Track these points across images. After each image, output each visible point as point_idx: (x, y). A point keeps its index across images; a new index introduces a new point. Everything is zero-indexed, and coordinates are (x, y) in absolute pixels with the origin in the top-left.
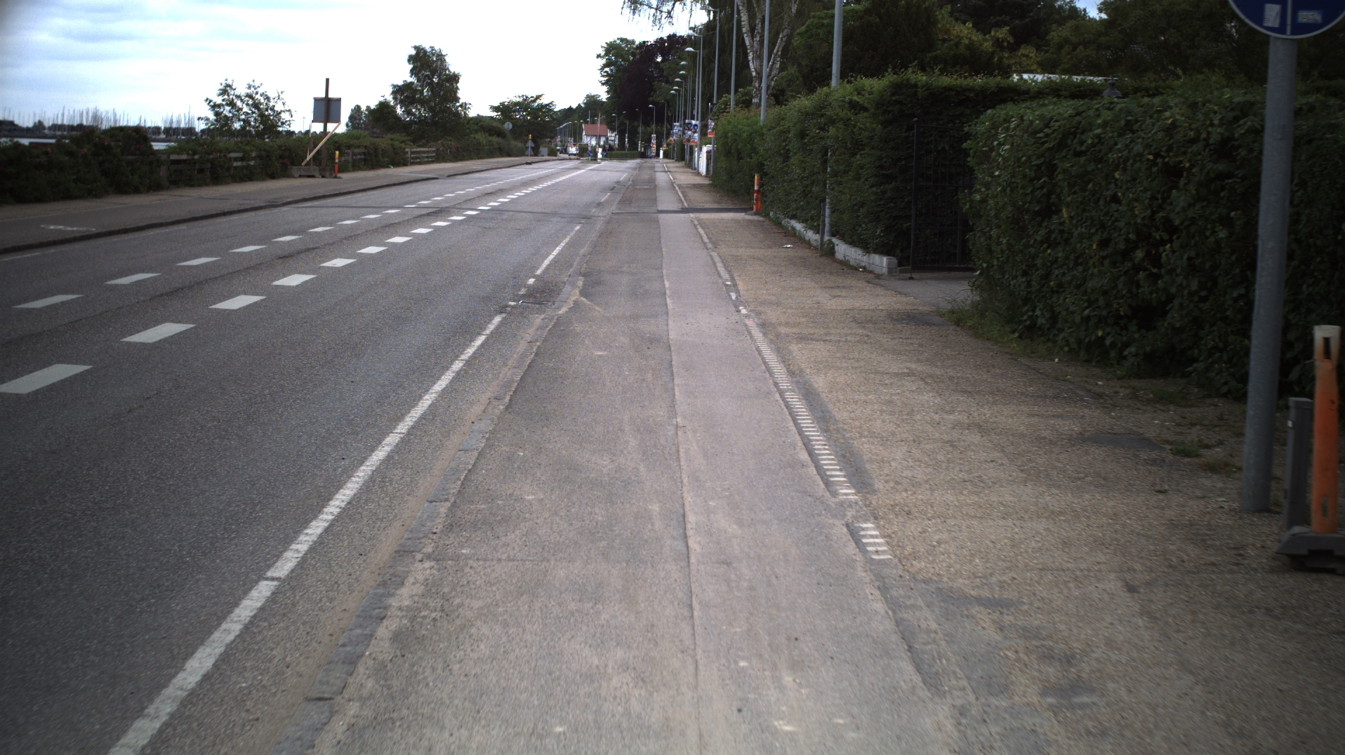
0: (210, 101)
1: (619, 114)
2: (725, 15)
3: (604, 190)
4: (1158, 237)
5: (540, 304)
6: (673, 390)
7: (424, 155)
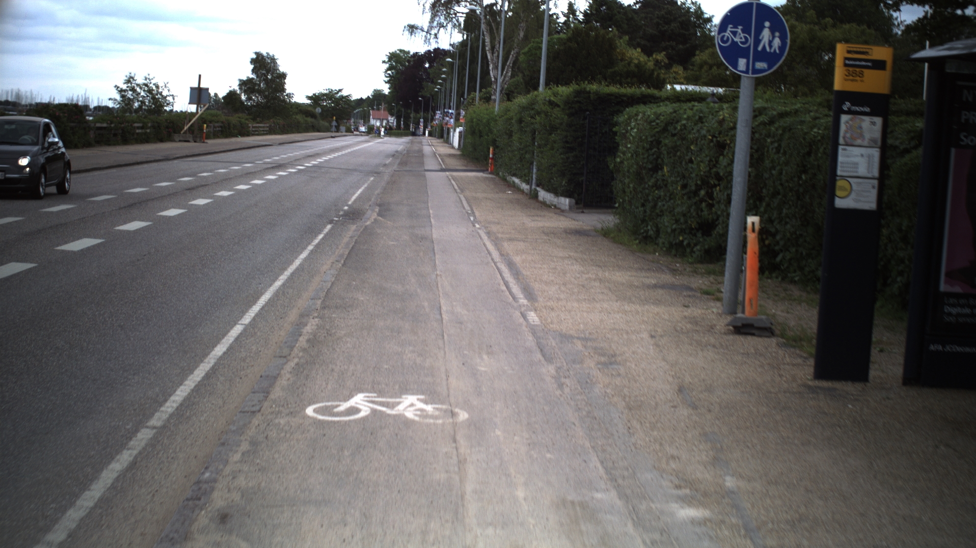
0: (118, 87)
1: (397, 104)
2: (475, 36)
3: (388, 156)
4: (712, 183)
5: (353, 219)
6: (435, 260)
7: (261, 129)
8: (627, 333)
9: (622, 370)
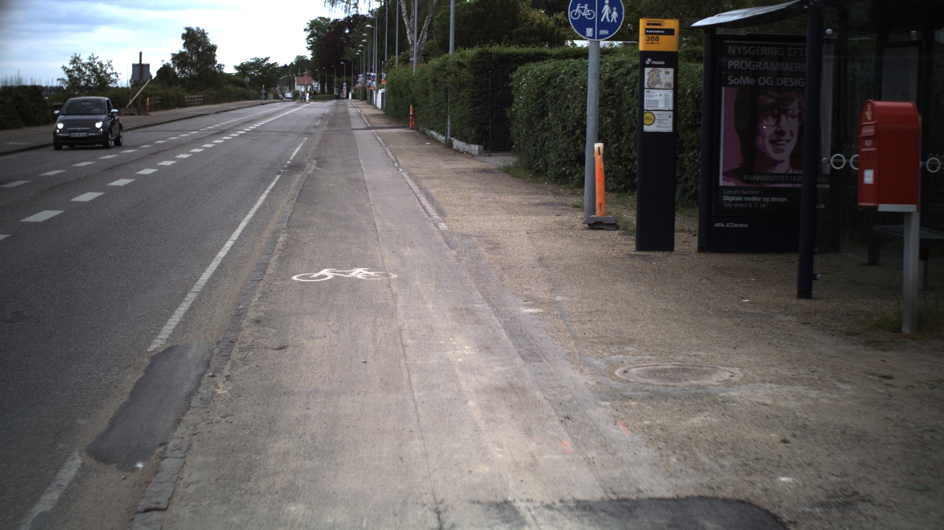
0: (65, 68)
1: (320, 69)
2: (391, 2)
3: (317, 119)
5: (297, 170)
6: (368, 194)
7: (196, 100)
8: (510, 232)
9: (503, 251)
